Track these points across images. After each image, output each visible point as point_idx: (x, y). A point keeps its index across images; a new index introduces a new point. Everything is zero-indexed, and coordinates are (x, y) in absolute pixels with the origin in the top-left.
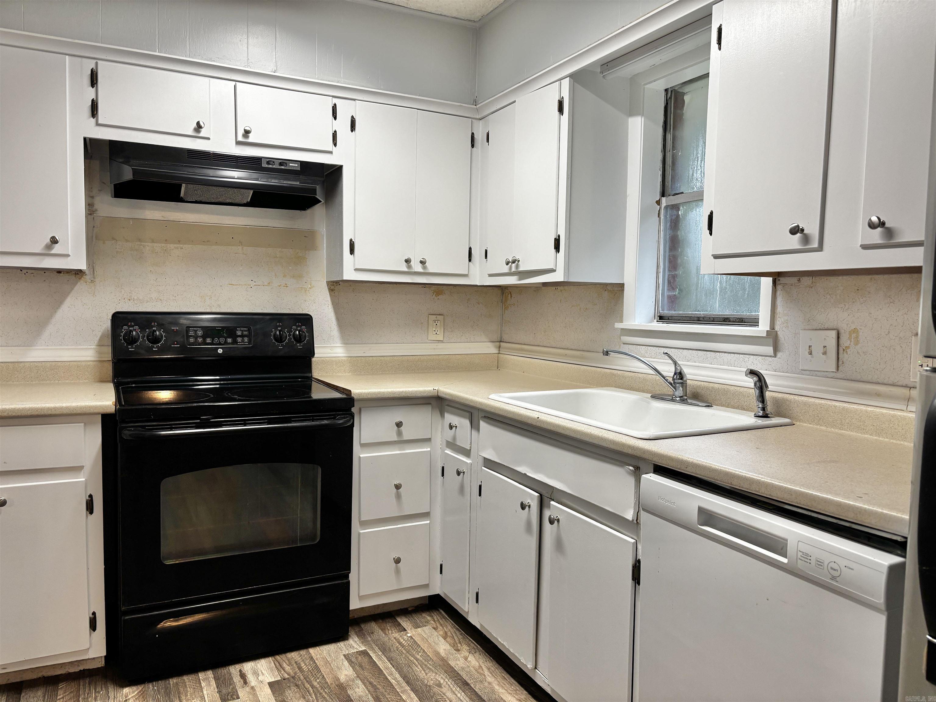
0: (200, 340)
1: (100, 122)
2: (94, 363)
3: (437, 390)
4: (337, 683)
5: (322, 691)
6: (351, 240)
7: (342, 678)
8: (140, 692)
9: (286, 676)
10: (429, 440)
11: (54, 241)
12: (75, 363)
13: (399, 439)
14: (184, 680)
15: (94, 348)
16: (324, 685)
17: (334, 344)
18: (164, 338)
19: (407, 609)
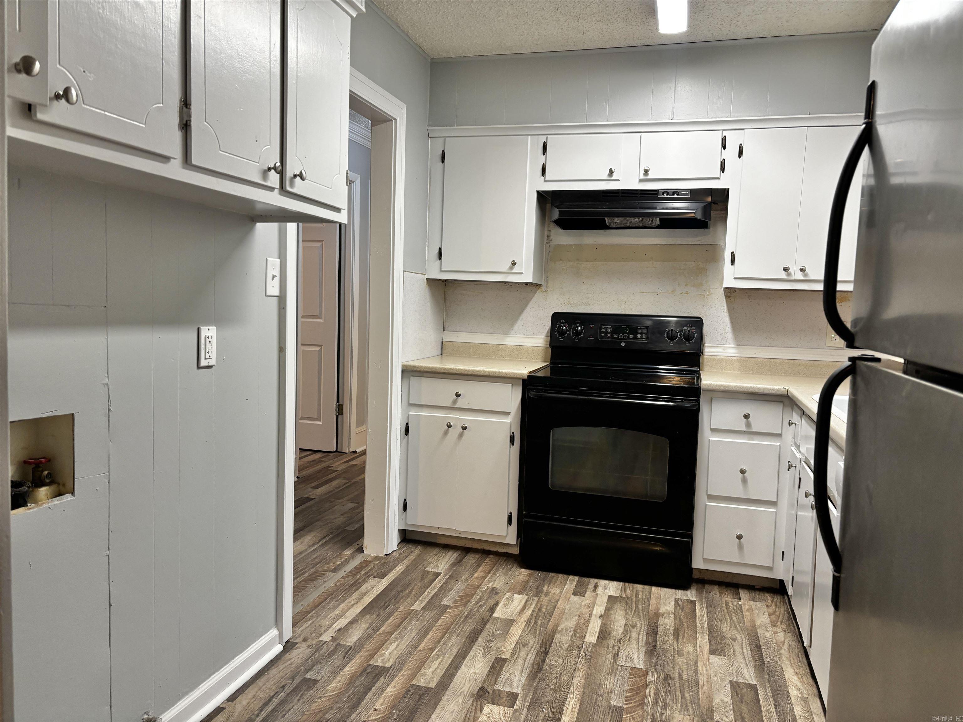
0: (609, 335)
1: (546, 179)
2: (542, 348)
3: (787, 389)
4: (656, 611)
5: (641, 612)
6: (733, 253)
7: (662, 610)
8: (529, 573)
9: (624, 596)
10: (779, 435)
11: (514, 264)
12: (531, 347)
13: (747, 430)
14: (559, 576)
15: (543, 338)
16: (646, 610)
17: (727, 345)
18: (584, 332)
19: (754, 586)
